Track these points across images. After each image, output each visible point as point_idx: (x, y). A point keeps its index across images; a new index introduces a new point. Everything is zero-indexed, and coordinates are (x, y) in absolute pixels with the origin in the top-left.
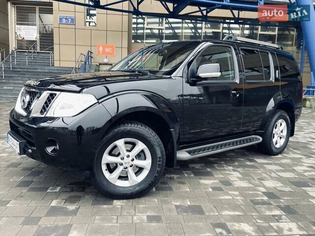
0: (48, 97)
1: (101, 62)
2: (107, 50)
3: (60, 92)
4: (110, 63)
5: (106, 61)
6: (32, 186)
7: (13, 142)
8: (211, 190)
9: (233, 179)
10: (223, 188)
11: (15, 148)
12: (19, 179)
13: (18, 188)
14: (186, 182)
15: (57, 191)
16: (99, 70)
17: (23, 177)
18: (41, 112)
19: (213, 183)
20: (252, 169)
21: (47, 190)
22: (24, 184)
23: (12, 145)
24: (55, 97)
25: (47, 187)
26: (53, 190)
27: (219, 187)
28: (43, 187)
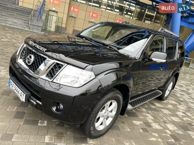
1: (51, 9)
4: (56, 11)
5: (54, 9)
6: (25, 118)
7: (17, 89)
8: (142, 131)
9: (150, 121)
10: (148, 130)
11: (19, 96)
12: (14, 109)
13: (16, 120)
14: (125, 122)
15: (46, 125)
16: (48, 14)
17: (16, 107)
18: (47, 75)
19: (141, 124)
20: (156, 112)
21: (38, 123)
22: (19, 115)
23: (15, 91)
24: (62, 67)
25: (37, 120)
26: (42, 124)
27: (145, 129)
28: (34, 120)
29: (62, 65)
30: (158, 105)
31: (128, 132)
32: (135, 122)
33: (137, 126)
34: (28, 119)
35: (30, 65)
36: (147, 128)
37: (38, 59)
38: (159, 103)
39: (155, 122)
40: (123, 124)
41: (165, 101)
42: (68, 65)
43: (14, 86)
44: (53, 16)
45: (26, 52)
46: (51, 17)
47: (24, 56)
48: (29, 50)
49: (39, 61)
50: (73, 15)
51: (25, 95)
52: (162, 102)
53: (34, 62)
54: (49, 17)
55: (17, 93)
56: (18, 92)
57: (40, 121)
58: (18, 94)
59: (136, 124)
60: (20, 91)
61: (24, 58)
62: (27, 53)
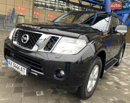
0: (51, 39)
1: (19, 14)
2: (22, 9)
3: (61, 37)
4: (24, 15)
5: (21, 14)
6: (24, 91)
7: (16, 66)
8: (116, 89)
9: (118, 81)
10: (120, 87)
11: (20, 71)
12: (12, 86)
13: (16, 94)
14: (101, 84)
15: (43, 94)
16: (18, 18)
17: (13, 84)
18: (45, 49)
19: (113, 84)
20: (118, 74)
21: (36, 94)
22: (18, 90)
23: (15, 68)
24: (58, 39)
25: (34, 91)
26: (40, 94)
27: (118, 87)
28: (32, 92)
29: (58, 38)
30: (116, 69)
31: (107, 90)
32: (108, 83)
33: (111, 85)
34: (26, 92)
35: (26, 44)
36: (118, 86)
37: (33, 37)
38: (116, 68)
39: (121, 81)
40: (101, 86)
41: (119, 67)
42: (63, 37)
43: (13, 64)
44: (21, 19)
45: (19, 35)
46: (20, 20)
47: (18, 37)
48: (22, 32)
49: (34, 39)
50: (36, 17)
51: (26, 69)
52: (118, 67)
53: (29, 41)
54: (19, 20)
55: (16, 69)
56: (18, 68)
57: (37, 92)
58: (18, 70)
59: (109, 84)
60: (20, 67)
61: (18, 39)
62: (21, 35)
